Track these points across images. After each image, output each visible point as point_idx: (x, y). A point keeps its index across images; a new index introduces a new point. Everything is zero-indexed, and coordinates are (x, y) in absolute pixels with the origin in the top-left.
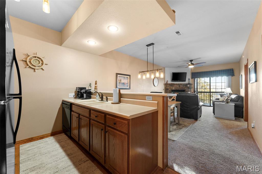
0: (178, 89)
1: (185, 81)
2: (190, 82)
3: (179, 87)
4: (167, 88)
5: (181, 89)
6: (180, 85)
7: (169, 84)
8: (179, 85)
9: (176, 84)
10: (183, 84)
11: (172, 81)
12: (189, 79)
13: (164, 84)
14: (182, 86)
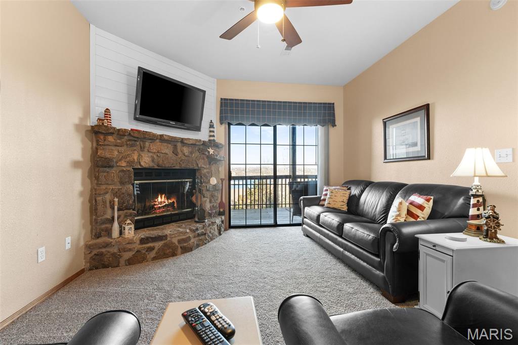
0: (167, 165)
1: (198, 129)
2: (215, 138)
3: (175, 153)
4: (108, 155)
5: (183, 166)
6: (179, 145)
7: (121, 133)
8: (175, 146)
9: (162, 136)
10: (191, 142)
11: (136, 119)
12: (211, 126)
13: (78, 127)
14: (186, 150)
